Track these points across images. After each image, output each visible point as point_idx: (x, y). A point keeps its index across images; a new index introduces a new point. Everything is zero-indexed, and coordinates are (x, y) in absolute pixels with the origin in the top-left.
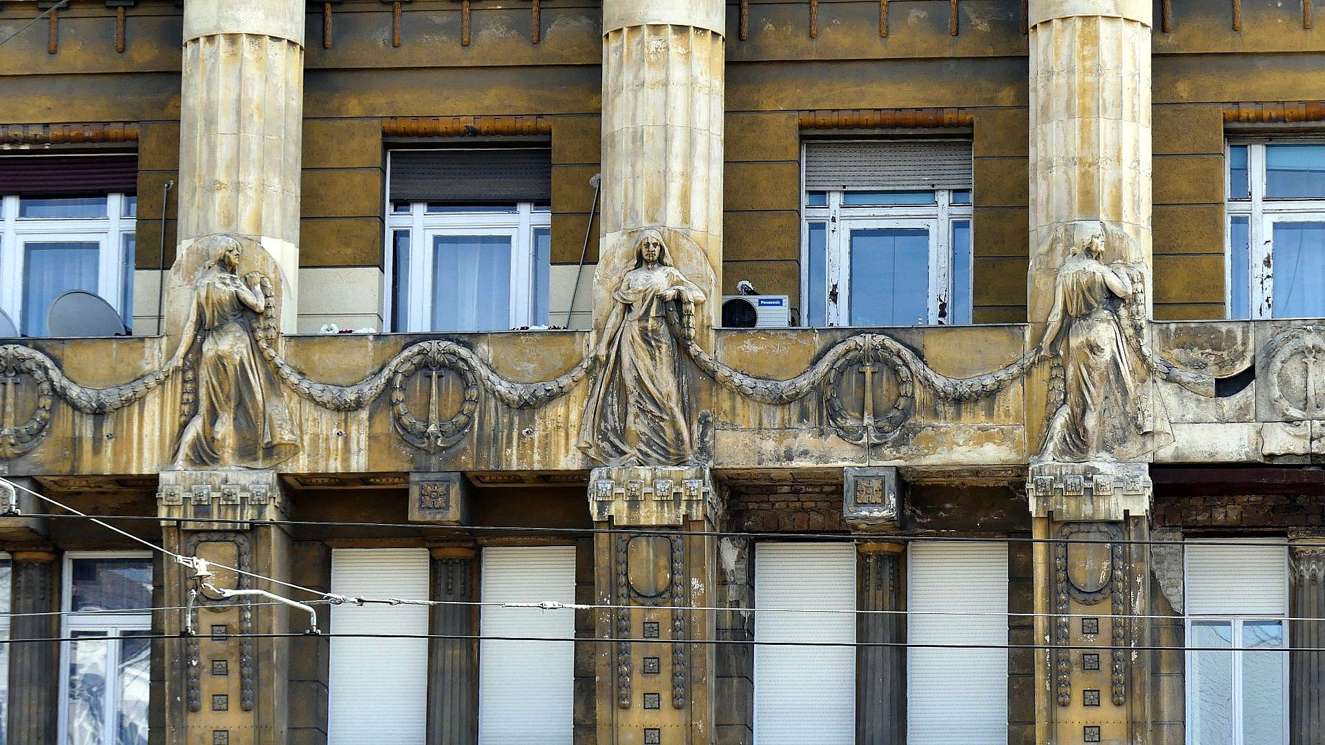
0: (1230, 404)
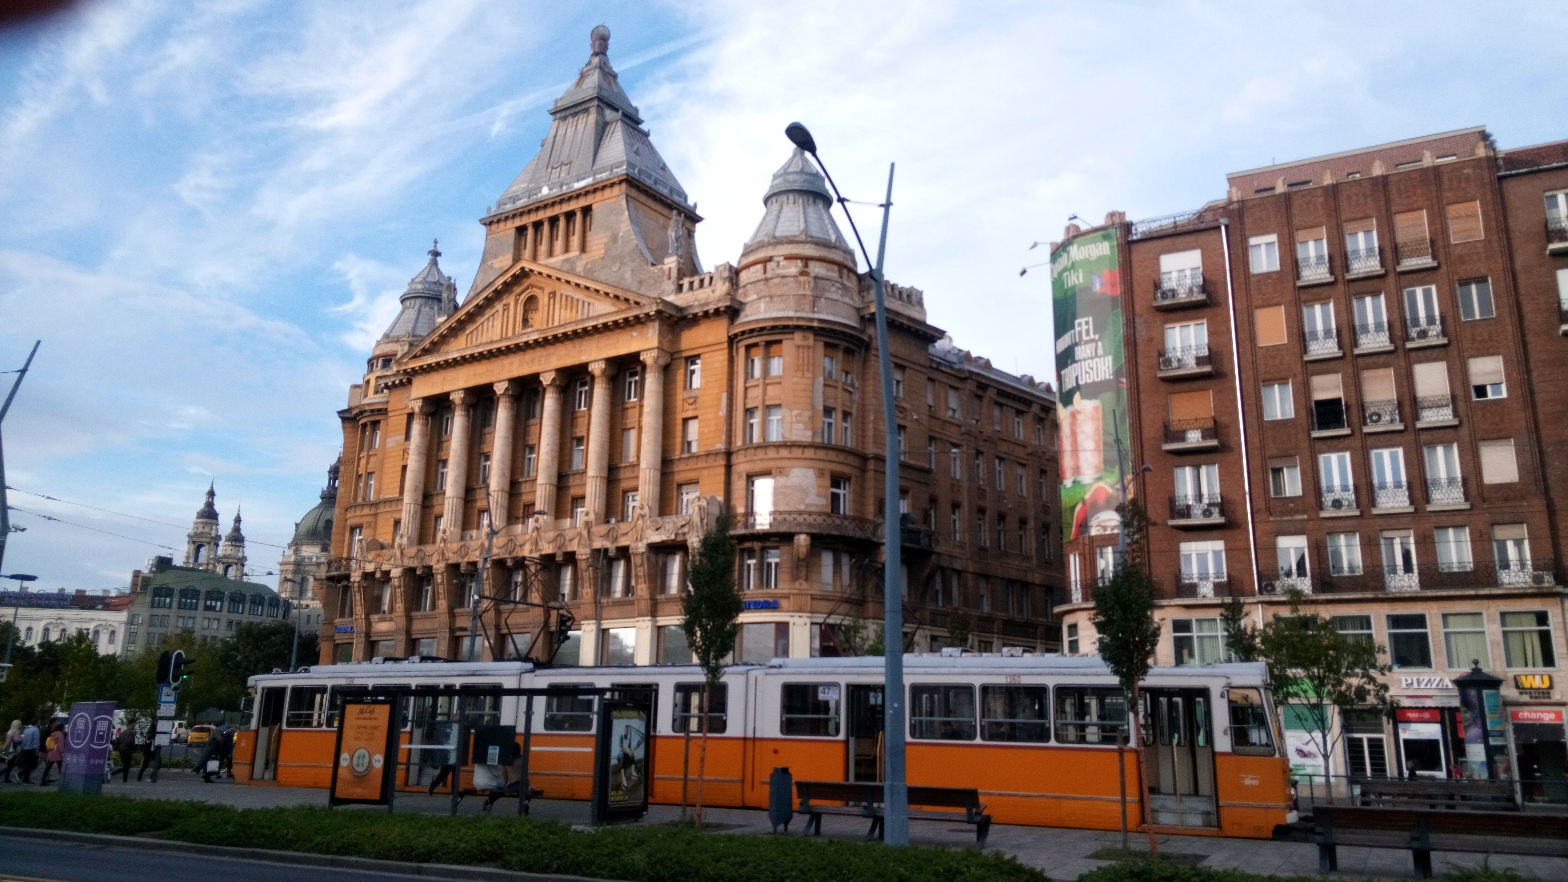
0: (658, 532)
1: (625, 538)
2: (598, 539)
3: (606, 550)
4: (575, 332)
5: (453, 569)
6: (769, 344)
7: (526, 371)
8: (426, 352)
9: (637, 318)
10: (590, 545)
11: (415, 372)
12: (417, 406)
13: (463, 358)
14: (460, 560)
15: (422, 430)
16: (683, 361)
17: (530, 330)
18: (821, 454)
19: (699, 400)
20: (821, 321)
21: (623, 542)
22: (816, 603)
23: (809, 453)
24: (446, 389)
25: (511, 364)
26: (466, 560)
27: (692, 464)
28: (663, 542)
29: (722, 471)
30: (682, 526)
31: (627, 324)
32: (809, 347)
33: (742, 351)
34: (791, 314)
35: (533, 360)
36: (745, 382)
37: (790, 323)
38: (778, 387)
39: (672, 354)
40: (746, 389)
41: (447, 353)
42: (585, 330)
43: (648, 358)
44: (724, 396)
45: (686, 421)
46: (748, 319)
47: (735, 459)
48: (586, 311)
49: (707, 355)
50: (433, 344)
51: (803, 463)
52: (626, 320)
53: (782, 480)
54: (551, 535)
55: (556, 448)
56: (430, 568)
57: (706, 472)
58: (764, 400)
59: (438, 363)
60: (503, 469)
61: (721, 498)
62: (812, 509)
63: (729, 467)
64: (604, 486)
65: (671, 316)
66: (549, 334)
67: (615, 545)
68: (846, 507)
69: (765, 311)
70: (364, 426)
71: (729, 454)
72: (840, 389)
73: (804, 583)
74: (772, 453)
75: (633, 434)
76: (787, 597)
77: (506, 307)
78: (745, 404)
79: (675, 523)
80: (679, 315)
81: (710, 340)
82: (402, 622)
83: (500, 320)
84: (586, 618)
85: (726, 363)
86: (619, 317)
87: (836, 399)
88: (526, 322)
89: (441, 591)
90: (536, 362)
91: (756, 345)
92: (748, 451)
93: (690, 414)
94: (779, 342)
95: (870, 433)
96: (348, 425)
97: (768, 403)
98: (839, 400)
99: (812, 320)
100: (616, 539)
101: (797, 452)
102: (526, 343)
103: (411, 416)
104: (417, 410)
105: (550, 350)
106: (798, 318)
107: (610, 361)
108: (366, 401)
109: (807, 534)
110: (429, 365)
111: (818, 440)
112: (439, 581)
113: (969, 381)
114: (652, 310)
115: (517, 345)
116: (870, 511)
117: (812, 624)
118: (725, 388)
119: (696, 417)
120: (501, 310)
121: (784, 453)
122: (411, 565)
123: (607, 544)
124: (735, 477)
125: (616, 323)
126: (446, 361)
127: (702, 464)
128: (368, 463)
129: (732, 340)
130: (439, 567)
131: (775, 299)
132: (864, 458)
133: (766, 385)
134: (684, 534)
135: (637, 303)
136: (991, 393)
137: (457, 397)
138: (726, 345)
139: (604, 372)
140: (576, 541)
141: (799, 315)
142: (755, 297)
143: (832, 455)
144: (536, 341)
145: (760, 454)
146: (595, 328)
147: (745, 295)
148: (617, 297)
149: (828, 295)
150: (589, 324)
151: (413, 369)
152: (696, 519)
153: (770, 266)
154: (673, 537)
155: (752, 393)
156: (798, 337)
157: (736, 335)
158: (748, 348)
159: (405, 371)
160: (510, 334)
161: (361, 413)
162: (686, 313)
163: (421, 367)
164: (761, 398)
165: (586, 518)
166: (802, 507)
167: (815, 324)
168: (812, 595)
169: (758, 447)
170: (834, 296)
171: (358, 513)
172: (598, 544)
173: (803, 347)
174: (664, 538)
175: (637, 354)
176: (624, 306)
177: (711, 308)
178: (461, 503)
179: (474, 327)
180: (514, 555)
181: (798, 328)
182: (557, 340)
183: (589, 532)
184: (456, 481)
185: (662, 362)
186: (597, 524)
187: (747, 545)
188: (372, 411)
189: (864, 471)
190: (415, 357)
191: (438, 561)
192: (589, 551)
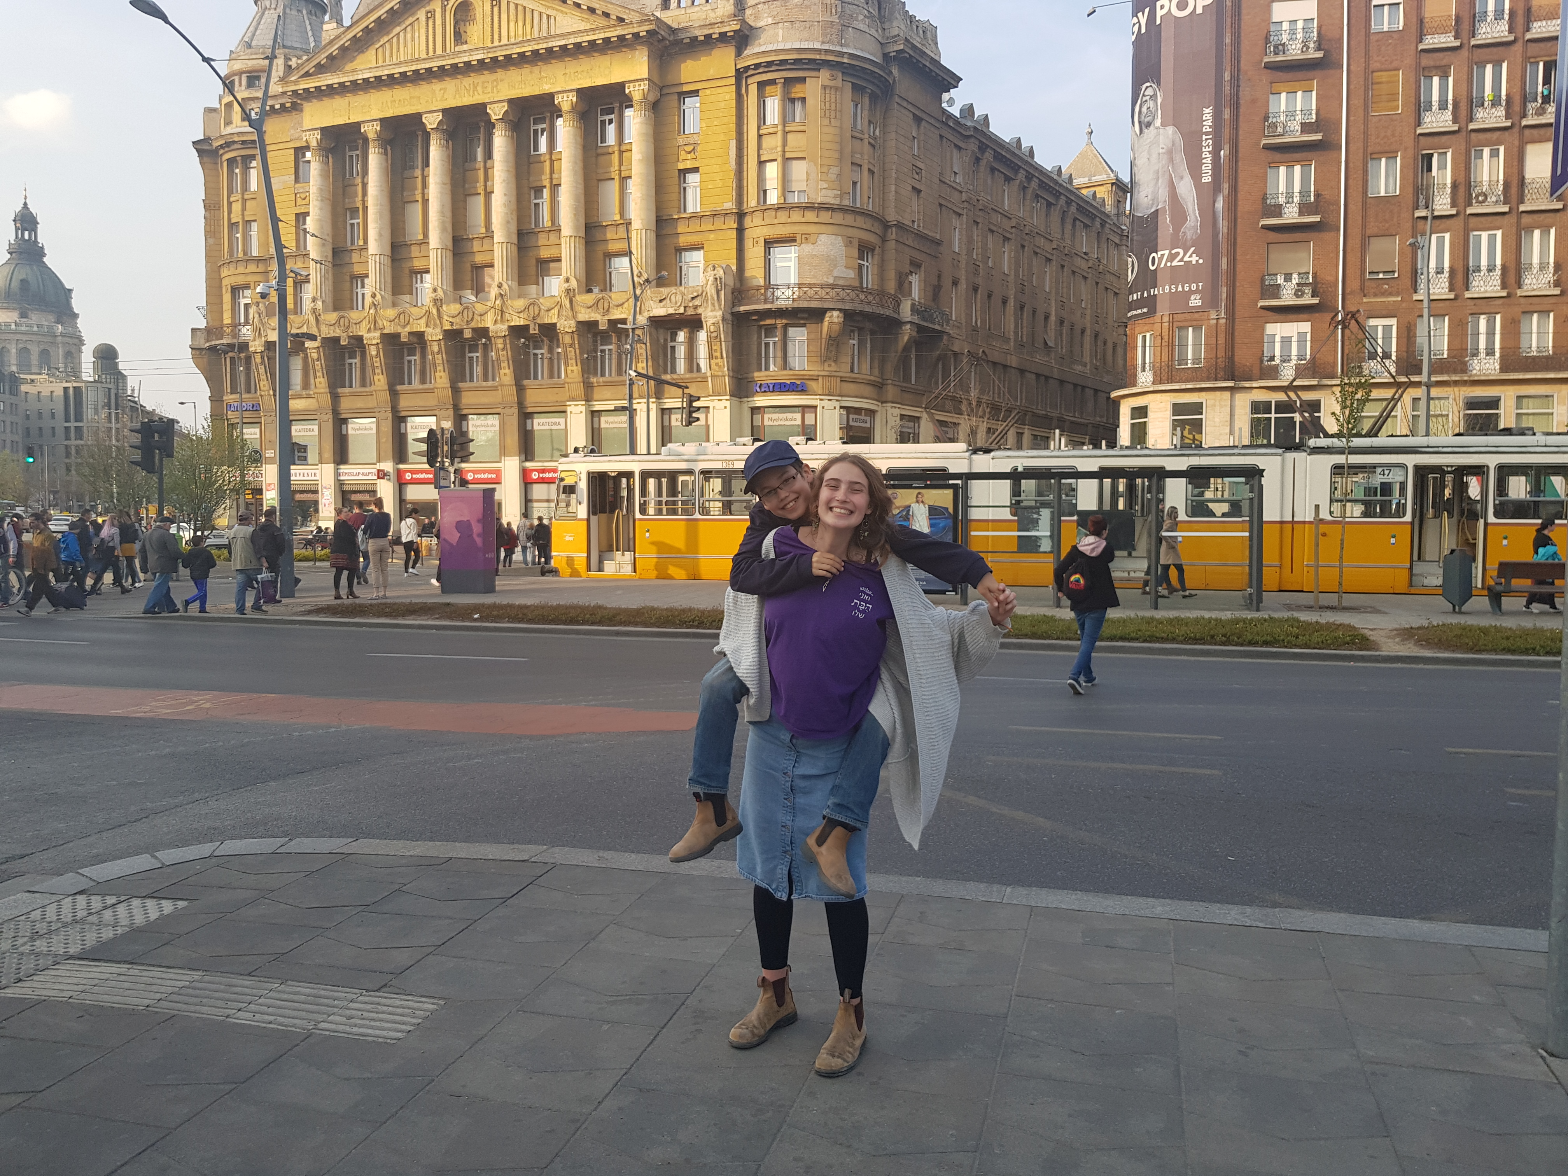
0: (662, 304)
1: (620, 309)
2: (583, 310)
3: (596, 323)
4: (535, 53)
5: (391, 340)
6: (788, 82)
7: (466, 100)
8: (321, 69)
9: (621, 38)
10: (574, 317)
11: (308, 95)
12: (314, 139)
13: (378, 78)
14: (399, 330)
15: (322, 170)
16: (676, 97)
17: (465, 47)
18: (849, 219)
19: (699, 148)
20: (851, 56)
21: (617, 315)
22: (844, 384)
23: (838, 218)
24: (354, 119)
25: (445, 89)
26: (408, 329)
27: (694, 226)
28: (670, 315)
29: (734, 234)
30: (693, 298)
31: (606, 47)
32: (837, 89)
33: (753, 89)
34: (817, 46)
35: (475, 87)
36: (759, 128)
37: (818, 57)
38: (800, 135)
39: (661, 89)
40: (760, 136)
41: (354, 71)
42: (550, 50)
43: (636, 92)
44: (733, 143)
45: (684, 172)
46: (763, 49)
47: (748, 222)
48: (545, 26)
49: (708, 92)
50: (331, 58)
51: (830, 229)
52: (607, 40)
53: (807, 248)
54: (520, 303)
55: (514, 199)
56: (360, 339)
57: (712, 236)
58: (784, 152)
59: (342, 85)
60: (443, 222)
61: (734, 268)
62: (841, 282)
63: (740, 231)
64: (583, 247)
65: (664, 39)
66: (500, 54)
67: (607, 318)
68: (870, 281)
69: (784, 40)
70: (231, 162)
71: (741, 216)
72: (866, 142)
73: (833, 364)
74: (796, 216)
75: (613, 187)
76: (815, 379)
77: (430, 15)
78: (759, 156)
79: (683, 294)
80: (671, 38)
81: (712, 73)
82: (326, 400)
83: (423, 31)
84: (573, 399)
85: (733, 103)
86: (599, 36)
87: (862, 154)
88: (459, 37)
89: (377, 364)
90: (479, 88)
91: (773, 82)
92: (767, 213)
93: (688, 165)
94: (803, 80)
95: (892, 196)
96: (206, 159)
97: (788, 155)
98: (865, 154)
99: (842, 54)
100: (606, 311)
101: (825, 216)
102: (468, 64)
103: (299, 152)
104: (314, 143)
105: (500, 74)
106: (826, 51)
107: (581, 92)
108: (229, 130)
109: (840, 310)
110: (330, 86)
111: (846, 202)
112: (374, 353)
113: (973, 140)
114: (643, 30)
115: (455, 66)
116: (891, 286)
117: (841, 407)
118: (734, 134)
119: (696, 170)
120: (423, 18)
121: (810, 216)
122: (332, 334)
123: (594, 316)
124: (748, 243)
125: (592, 43)
126: (354, 83)
127: (707, 226)
128: (244, 209)
129: (740, 75)
130: (372, 338)
131: (797, 25)
132: (886, 226)
133: (785, 133)
134: (696, 307)
135: (621, 20)
136: (988, 155)
137: (371, 130)
138: (733, 81)
139: (574, 108)
140: (555, 311)
141: (826, 47)
142: (770, 21)
143: (860, 221)
144: (481, 62)
145: (782, 216)
146: (563, 48)
147: (757, 18)
148: (592, 10)
149: (855, 24)
150: (556, 43)
151: (306, 90)
152: (711, 290)
154: (682, 310)
155: (767, 142)
156: (824, 75)
157: (747, 68)
158: (761, 85)
159: (295, 92)
160: (439, 51)
161: (228, 144)
162: (682, 36)
163: (318, 88)
164: (779, 149)
165: (566, 285)
166: (831, 281)
167: (845, 61)
168: (841, 377)
169: (778, 209)
170: (862, 27)
171: (241, 269)
172: (584, 315)
173: (831, 88)
174: (671, 311)
175: (621, 86)
176: (603, 22)
177: (716, 31)
178: (387, 261)
179: (386, 39)
180: (473, 325)
181: (826, 63)
182: (510, 62)
183: (571, 302)
184: (380, 235)
185: (652, 98)
186: (579, 293)
187: (769, 322)
188: (244, 142)
189: (884, 240)
190: (307, 74)
191: (369, 330)
192: (573, 323)
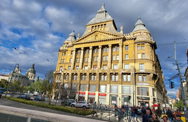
1: (117, 71)
4: (106, 40)
11: (75, 44)
14: (83, 73)
15: (75, 53)
24: (80, 47)
29: (134, 62)
34: (146, 40)
35: (97, 44)
36: (137, 50)
38: (144, 51)
46: (138, 40)
51: (149, 62)
54: (101, 70)
78: (137, 53)
79: (127, 70)
80: (125, 39)
81: (130, 43)
82: (70, 81)
83: (91, 38)
84: (108, 84)
88: (95, 38)
93: (127, 54)
94: (144, 44)
100: (115, 71)
104: (74, 50)
107: (112, 45)
109: (152, 73)
110: (78, 43)
111: (150, 59)
117: (152, 88)
118: (134, 50)
121: (146, 60)
122: (73, 73)
123: (113, 72)
124: (136, 64)
127: (130, 61)
128: (63, 57)
130: (79, 73)
131: (143, 38)
135: (119, 36)
137: (82, 49)
138: (133, 44)
140: (107, 71)
142: (139, 37)
145: (142, 60)
150: (109, 39)
152: (132, 69)
153: (141, 33)
157: (135, 42)
158: (138, 44)
160: (93, 40)
161: (63, 50)
164: (141, 52)
165: (109, 68)
171: (61, 64)
173: (148, 45)
174: (125, 72)
175: (118, 44)
176: (116, 36)
177: (131, 38)
179: (86, 39)
180: (94, 72)
184: (81, 61)
185: (122, 46)
192: (109, 73)
